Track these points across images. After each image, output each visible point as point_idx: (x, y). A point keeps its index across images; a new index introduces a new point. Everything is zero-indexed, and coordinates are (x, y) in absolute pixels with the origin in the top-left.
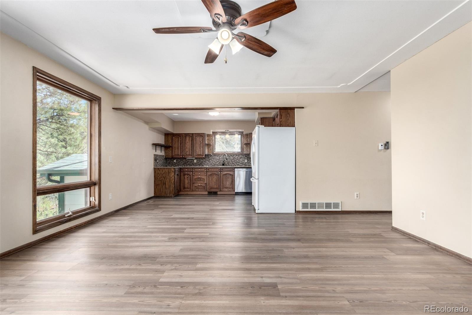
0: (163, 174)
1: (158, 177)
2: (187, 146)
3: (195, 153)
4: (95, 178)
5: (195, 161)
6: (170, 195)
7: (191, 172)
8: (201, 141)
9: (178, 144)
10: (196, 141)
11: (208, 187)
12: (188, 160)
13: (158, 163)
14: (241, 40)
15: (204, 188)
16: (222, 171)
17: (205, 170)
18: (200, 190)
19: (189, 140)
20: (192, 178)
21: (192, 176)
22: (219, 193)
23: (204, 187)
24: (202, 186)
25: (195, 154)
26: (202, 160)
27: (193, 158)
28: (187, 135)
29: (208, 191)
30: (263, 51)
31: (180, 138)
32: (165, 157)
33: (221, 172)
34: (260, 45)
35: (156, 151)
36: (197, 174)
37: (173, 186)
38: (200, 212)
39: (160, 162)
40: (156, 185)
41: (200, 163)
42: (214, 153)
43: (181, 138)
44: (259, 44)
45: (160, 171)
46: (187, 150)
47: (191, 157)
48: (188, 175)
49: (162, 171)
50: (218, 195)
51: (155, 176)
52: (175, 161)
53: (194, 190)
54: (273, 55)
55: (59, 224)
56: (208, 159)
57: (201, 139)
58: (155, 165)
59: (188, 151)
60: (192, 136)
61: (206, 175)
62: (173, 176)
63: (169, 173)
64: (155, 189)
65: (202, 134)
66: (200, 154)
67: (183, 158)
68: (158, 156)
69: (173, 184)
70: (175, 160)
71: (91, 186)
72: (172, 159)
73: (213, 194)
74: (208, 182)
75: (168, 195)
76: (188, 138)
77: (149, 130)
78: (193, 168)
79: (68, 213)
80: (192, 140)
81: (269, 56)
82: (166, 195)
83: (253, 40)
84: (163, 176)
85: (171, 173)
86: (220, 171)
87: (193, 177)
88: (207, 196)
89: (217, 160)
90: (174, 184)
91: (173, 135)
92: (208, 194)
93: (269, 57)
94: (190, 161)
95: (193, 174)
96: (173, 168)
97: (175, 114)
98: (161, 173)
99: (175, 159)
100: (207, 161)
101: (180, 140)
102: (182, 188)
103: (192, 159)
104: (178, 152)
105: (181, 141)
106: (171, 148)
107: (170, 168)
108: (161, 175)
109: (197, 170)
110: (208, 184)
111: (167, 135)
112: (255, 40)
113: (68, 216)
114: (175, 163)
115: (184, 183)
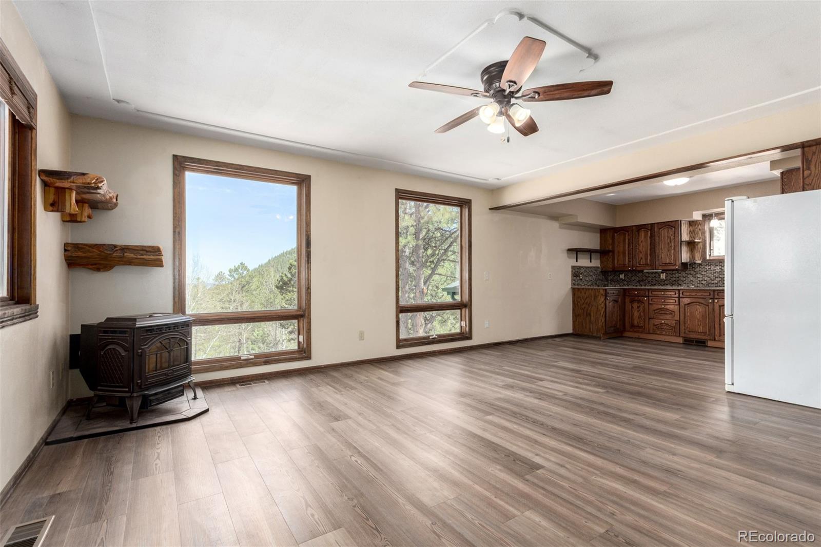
0: (587, 298)
1: (579, 304)
2: (641, 248)
3: (659, 260)
4: (466, 298)
5: (663, 276)
6: (597, 334)
7: (646, 297)
8: (672, 237)
9: (624, 246)
10: (659, 237)
11: (682, 327)
12: (647, 275)
13: (581, 279)
14: (535, 98)
15: (676, 329)
16: (716, 297)
17: (675, 294)
18: (664, 333)
19: (646, 237)
20: (647, 309)
21: (646, 304)
22: (710, 343)
23: (674, 327)
24: (668, 324)
25: (657, 263)
26: (677, 275)
27: (653, 270)
28: (640, 227)
29: (683, 337)
30: (586, 93)
31: (627, 235)
32: (602, 269)
33: (713, 299)
34: (571, 89)
35: (577, 261)
36: (659, 300)
37: (603, 320)
38: (609, 366)
39: (587, 279)
40: (575, 316)
41: (673, 280)
42: (708, 258)
43: (629, 235)
44: (565, 89)
45: (581, 292)
46: (641, 255)
47: (650, 268)
48: (638, 303)
49: (585, 293)
50: (707, 349)
51: (573, 302)
52: (622, 276)
53: (651, 332)
54: (611, 89)
55: (421, 344)
56: (693, 272)
57: (671, 232)
58: (573, 284)
59: (644, 259)
60: (651, 228)
61: (677, 303)
62: (602, 302)
63: (596, 297)
64: (573, 322)
65: (674, 223)
66: (668, 261)
67: (634, 270)
68: (582, 269)
69: (602, 316)
70: (622, 274)
71: (462, 308)
72: (618, 273)
73: (695, 345)
74: (682, 318)
75: (595, 335)
76: (642, 234)
77: (560, 228)
78: (648, 290)
79: (433, 335)
80: (652, 236)
81: (608, 92)
82: (591, 334)
83: (552, 89)
84: (586, 301)
85: (599, 296)
86: (712, 296)
87: (650, 306)
88: (682, 346)
89: (717, 275)
90: (604, 316)
91: (615, 230)
92: (683, 344)
93: (608, 94)
94: (652, 276)
95: (650, 300)
96: (603, 289)
97: (610, 194)
98: (583, 297)
99: (621, 272)
100: (690, 277)
101: (627, 237)
102: (627, 324)
103: (656, 272)
104: (624, 260)
105: (629, 240)
106: (611, 254)
107: (597, 289)
108: (583, 300)
109: (656, 293)
110: (682, 323)
111: (604, 231)
112: (556, 88)
113: (433, 338)
114: (622, 279)
115: (632, 317)
